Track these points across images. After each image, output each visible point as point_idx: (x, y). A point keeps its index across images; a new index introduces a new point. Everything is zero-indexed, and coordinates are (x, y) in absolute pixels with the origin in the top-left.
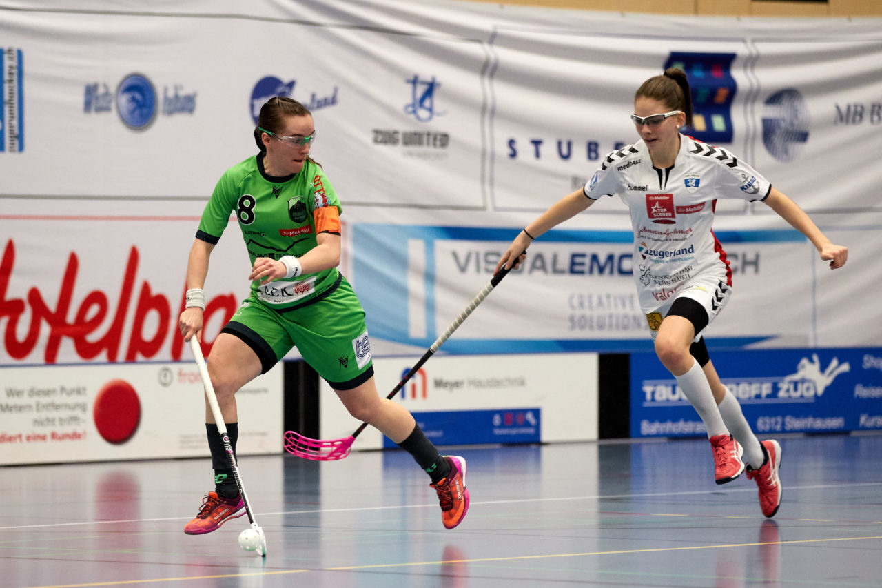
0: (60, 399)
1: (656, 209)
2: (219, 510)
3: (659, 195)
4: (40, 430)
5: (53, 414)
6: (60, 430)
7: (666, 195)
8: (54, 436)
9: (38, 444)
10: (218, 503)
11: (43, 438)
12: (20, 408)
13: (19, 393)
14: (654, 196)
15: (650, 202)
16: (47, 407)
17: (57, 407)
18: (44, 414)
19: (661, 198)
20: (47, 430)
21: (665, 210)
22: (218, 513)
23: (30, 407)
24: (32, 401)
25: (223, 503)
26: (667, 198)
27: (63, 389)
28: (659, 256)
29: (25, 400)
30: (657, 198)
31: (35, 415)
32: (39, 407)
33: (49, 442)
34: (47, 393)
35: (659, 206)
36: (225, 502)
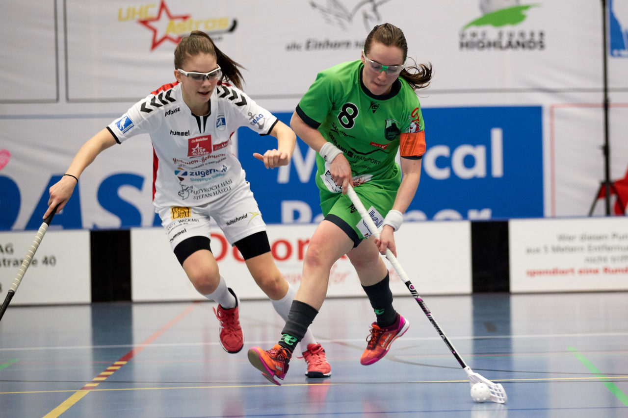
0: (610, 242)
1: (197, 149)
2: (384, 338)
3: (199, 138)
4: (593, 266)
5: (604, 254)
6: (612, 266)
7: (205, 137)
8: (606, 270)
9: (591, 277)
10: (381, 333)
11: (596, 271)
12: (572, 250)
13: (571, 238)
14: (195, 139)
15: (192, 144)
16: (599, 248)
17: (609, 249)
18: (596, 254)
19: (201, 140)
20: (600, 266)
21: (204, 150)
22: (384, 340)
23: (582, 249)
24: (585, 244)
25: (385, 331)
26: (206, 139)
27: (614, 235)
28: (201, 175)
29: (576, 243)
30: (197, 140)
31: (587, 254)
32: (590, 248)
33: (602, 275)
34: (599, 238)
35: (200, 147)
36: (387, 330)
